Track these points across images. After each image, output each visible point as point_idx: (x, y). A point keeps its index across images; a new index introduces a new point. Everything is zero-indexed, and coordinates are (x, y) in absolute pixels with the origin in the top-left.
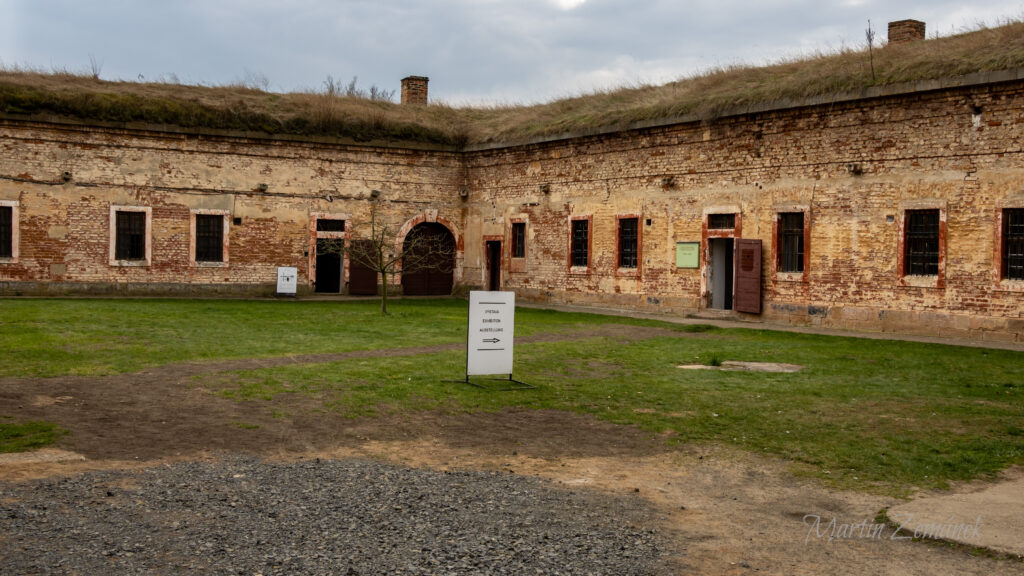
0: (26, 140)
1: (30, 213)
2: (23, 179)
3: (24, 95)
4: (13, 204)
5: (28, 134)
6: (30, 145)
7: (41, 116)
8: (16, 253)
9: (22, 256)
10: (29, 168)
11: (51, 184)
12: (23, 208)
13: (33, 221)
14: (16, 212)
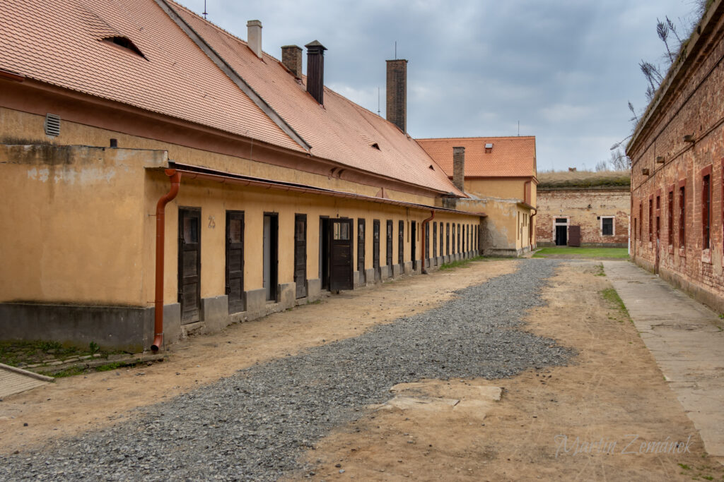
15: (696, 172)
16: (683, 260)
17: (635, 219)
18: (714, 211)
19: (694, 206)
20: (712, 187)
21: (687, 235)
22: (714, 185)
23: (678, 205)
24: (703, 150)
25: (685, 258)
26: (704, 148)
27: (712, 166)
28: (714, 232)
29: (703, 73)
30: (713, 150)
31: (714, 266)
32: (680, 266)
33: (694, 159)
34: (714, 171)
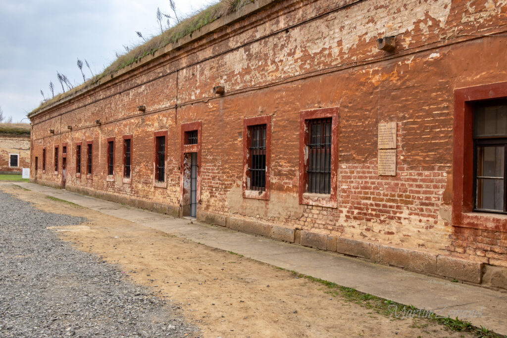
0: (21, 140)
1: (22, 156)
2: (20, 149)
3: (21, 130)
4: (18, 154)
5: (21, 139)
6: (22, 141)
7: (24, 135)
8: (18, 165)
9: (20, 166)
10: (22, 146)
11: (26, 150)
12: (20, 155)
13: (22, 158)
14: (18, 156)
15: (101, 138)
16: (90, 181)
17: (37, 158)
18: (116, 158)
19: (100, 155)
20: (115, 147)
21: (93, 168)
22: (116, 146)
23: (86, 153)
24: (108, 129)
25: (92, 179)
26: (109, 128)
27: (115, 138)
28: (116, 167)
29: (108, 93)
30: (116, 130)
31: (116, 183)
32: (87, 184)
33: (100, 132)
34: (116, 140)
